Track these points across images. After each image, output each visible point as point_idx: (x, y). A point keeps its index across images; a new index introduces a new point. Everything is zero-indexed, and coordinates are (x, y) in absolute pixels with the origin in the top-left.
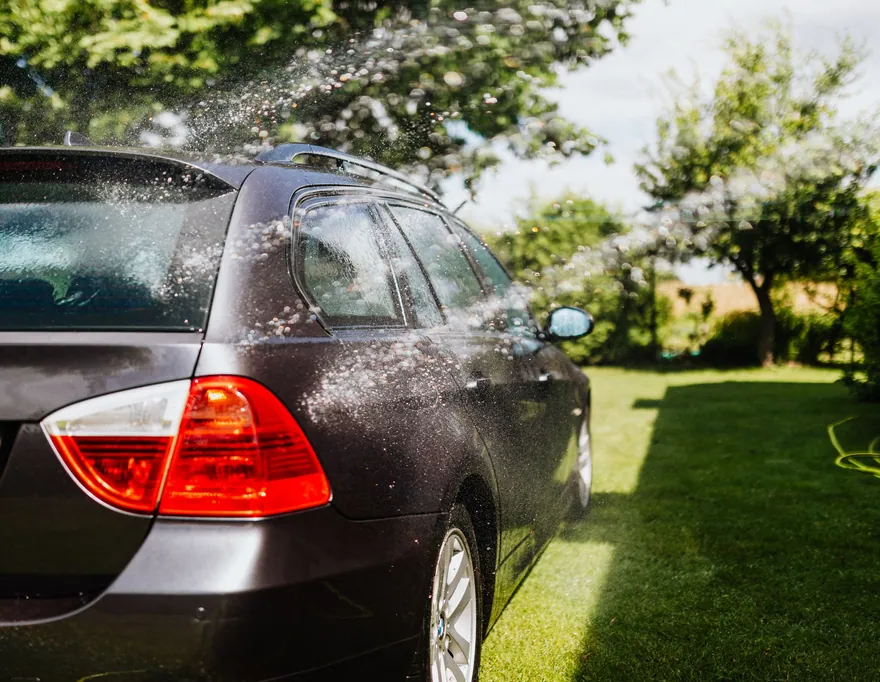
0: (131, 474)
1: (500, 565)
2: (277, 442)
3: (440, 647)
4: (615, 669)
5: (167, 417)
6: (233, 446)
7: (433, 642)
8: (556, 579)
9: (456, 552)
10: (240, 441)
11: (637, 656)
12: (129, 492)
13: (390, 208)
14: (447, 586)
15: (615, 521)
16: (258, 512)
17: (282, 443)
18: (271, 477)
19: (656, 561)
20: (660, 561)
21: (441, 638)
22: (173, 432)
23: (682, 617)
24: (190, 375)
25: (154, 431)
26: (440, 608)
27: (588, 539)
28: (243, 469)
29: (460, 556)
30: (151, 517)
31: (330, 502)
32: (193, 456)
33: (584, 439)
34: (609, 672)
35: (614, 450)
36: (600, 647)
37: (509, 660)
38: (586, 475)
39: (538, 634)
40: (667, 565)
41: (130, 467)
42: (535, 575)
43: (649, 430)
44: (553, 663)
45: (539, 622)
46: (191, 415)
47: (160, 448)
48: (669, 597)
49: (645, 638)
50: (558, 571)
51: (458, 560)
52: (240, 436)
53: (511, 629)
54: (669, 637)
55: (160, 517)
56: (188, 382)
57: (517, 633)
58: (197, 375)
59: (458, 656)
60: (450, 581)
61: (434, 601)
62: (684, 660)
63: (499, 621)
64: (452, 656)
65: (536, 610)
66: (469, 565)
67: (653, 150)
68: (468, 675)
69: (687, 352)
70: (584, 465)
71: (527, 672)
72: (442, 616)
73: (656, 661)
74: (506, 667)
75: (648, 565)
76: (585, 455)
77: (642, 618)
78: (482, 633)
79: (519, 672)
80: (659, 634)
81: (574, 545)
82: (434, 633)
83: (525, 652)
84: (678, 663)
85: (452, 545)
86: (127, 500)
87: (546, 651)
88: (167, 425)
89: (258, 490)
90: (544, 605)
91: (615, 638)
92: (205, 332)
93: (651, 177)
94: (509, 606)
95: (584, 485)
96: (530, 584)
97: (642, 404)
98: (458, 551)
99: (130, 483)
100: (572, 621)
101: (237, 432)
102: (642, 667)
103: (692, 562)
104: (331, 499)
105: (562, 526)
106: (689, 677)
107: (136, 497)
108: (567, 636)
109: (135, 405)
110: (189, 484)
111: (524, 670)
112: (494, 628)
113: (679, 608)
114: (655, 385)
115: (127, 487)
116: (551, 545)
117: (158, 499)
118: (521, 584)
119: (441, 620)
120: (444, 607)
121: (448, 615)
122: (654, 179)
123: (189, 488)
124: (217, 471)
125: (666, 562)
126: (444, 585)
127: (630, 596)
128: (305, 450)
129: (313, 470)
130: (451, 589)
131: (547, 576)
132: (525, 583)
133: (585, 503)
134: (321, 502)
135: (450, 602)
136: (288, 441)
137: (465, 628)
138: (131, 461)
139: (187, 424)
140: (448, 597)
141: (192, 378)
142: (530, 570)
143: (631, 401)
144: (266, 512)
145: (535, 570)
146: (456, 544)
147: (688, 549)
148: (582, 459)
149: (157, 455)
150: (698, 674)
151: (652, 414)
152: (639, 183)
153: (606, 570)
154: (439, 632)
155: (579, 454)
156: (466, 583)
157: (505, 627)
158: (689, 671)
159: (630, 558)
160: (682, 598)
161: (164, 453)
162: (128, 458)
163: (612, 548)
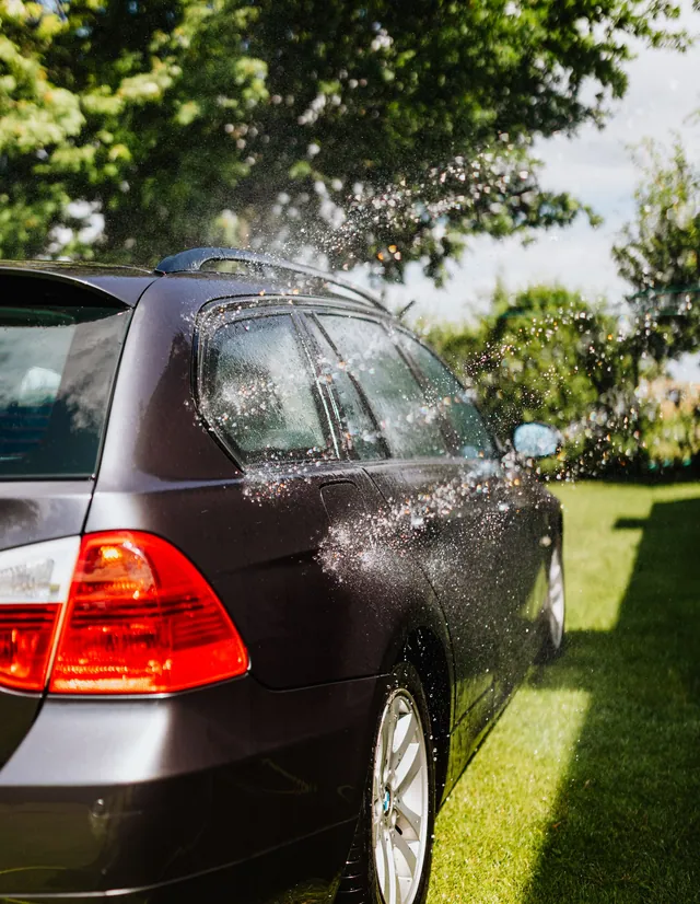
0: (15, 647)
1: (455, 726)
2: (184, 606)
3: (386, 824)
4: (589, 841)
5: (54, 581)
6: (131, 612)
7: (377, 820)
8: (523, 734)
9: (402, 714)
10: (141, 607)
11: (615, 825)
12: (14, 669)
13: (319, 318)
14: (393, 755)
15: (592, 663)
16: (163, 688)
17: (189, 606)
18: (176, 647)
19: (639, 709)
20: (643, 709)
21: (387, 814)
22: (62, 597)
23: (667, 777)
24: (79, 530)
25: (41, 597)
26: (385, 780)
27: (561, 685)
28: (146, 638)
29: (408, 718)
30: (41, 696)
31: (249, 672)
32: (86, 626)
33: (555, 570)
34: (582, 844)
35: (591, 579)
36: (572, 814)
37: (468, 830)
38: (558, 611)
39: (502, 800)
40: (651, 715)
41: (13, 640)
42: (498, 731)
43: (632, 555)
44: (518, 835)
45: (503, 785)
46: (82, 577)
47: (47, 616)
48: (653, 753)
49: (624, 802)
50: (525, 725)
51: (405, 724)
52: (140, 600)
53: (472, 794)
54: (652, 800)
55: (49, 696)
56: (77, 540)
57: (478, 798)
58: (87, 530)
59: (408, 832)
60: (395, 749)
61: (377, 774)
62: (669, 828)
63: (458, 785)
64: (401, 833)
65: (500, 771)
66: (418, 728)
67: (635, 230)
68: (419, 855)
69: (677, 461)
70: (556, 599)
71: (488, 845)
72: (388, 789)
73: (636, 830)
74: (464, 840)
75: (629, 715)
76: (557, 589)
77: (621, 778)
78: (435, 802)
79: (480, 845)
80: (641, 797)
81: (546, 693)
82: (378, 809)
83: (486, 822)
84: (663, 831)
85: (398, 706)
86: (12, 677)
87: (510, 820)
88: (55, 590)
89: (162, 662)
90: (508, 766)
91: (590, 805)
92: (96, 480)
93: (633, 260)
94: (469, 767)
95: (557, 624)
96: (494, 740)
97: (623, 524)
98: (405, 714)
99: (15, 658)
100: (541, 783)
101: (136, 595)
102: (621, 837)
103: (681, 710)
104: (249, 668)
105: (531, 670)
106: (675, 848)
107: (22, 674)
108: (536, 803)
109: (17, 568)
110: (82, 657)
111: (485, 843)
112: (452, 793)
113: (664, 767)
114: (638, 501)
115: (11, 663)
116: (518, 693)
117: (48, 676)
118: (483, 741)
119: (386, 794)
120: (390, 777)
121: (394, 786)
122: (637, 265)
123: (82, 661)
124: (114, 640)
125: (650, 710)
126: (389, 755)
127: (608, 753)
128: (218, 613)
129: (229, 635)
130: (398, 757)
131: (514, 731)
132: (489, 740)
133: (557, 642)
134: (237, 672)
135: (397, 772)
136: (195, 604)
137: (415, 800)
138: (14, 634)
139: (77, 589)
140: (394, 766)
141: (83, 534)
142: (494, 724)
143: (612, 521)
144: (173, 688)
145: (500, 724)
146: (403, 706)
147: (675, 696)
148: (553, 593)
149: (45, 625)
150: (685, 845)
151: (634, 536)
152: (619, 269)
153: (581, 724)
154: (384, 807)
155: (550, 588)
156: (415, 748)
157: (464, 794)
158: (674, 842)
159: (609, 707)
160: (668, 754)
161: (53, 622)
162: (11, 630)
163: (587, 695)
